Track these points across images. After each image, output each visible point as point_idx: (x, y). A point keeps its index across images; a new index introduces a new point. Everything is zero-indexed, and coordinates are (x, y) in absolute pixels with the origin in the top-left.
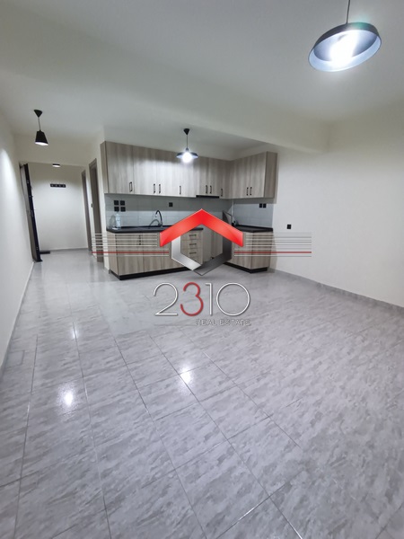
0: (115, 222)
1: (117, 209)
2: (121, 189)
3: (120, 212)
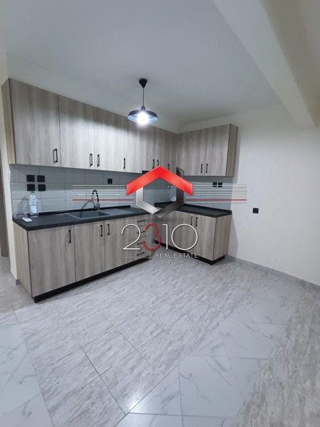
0: (28, 207)
1: (31, 188)
2: (39, 159)
3: (37, 192)
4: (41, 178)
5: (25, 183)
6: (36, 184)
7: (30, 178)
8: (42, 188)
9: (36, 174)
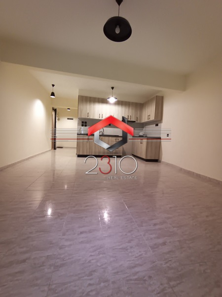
0: (81, 131)
1: (83, 125)
2: (84, 116)
3: (84, 127)
4: (86, 123)
5: (81, 124)
6: (84, 124)
7: (83, 122)
8: (86, 126)
9: (84, 121)
